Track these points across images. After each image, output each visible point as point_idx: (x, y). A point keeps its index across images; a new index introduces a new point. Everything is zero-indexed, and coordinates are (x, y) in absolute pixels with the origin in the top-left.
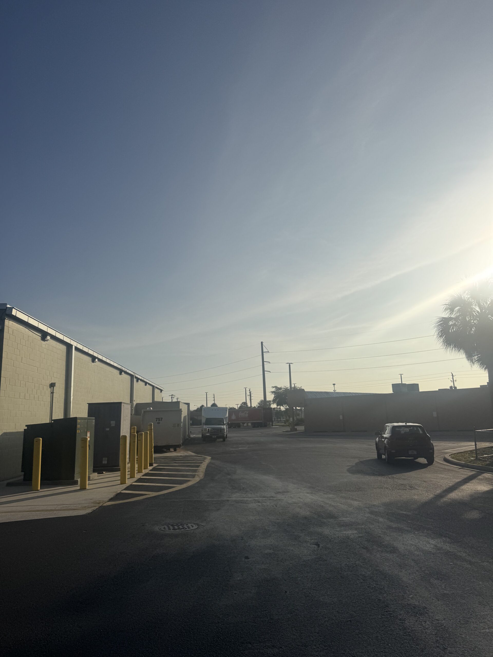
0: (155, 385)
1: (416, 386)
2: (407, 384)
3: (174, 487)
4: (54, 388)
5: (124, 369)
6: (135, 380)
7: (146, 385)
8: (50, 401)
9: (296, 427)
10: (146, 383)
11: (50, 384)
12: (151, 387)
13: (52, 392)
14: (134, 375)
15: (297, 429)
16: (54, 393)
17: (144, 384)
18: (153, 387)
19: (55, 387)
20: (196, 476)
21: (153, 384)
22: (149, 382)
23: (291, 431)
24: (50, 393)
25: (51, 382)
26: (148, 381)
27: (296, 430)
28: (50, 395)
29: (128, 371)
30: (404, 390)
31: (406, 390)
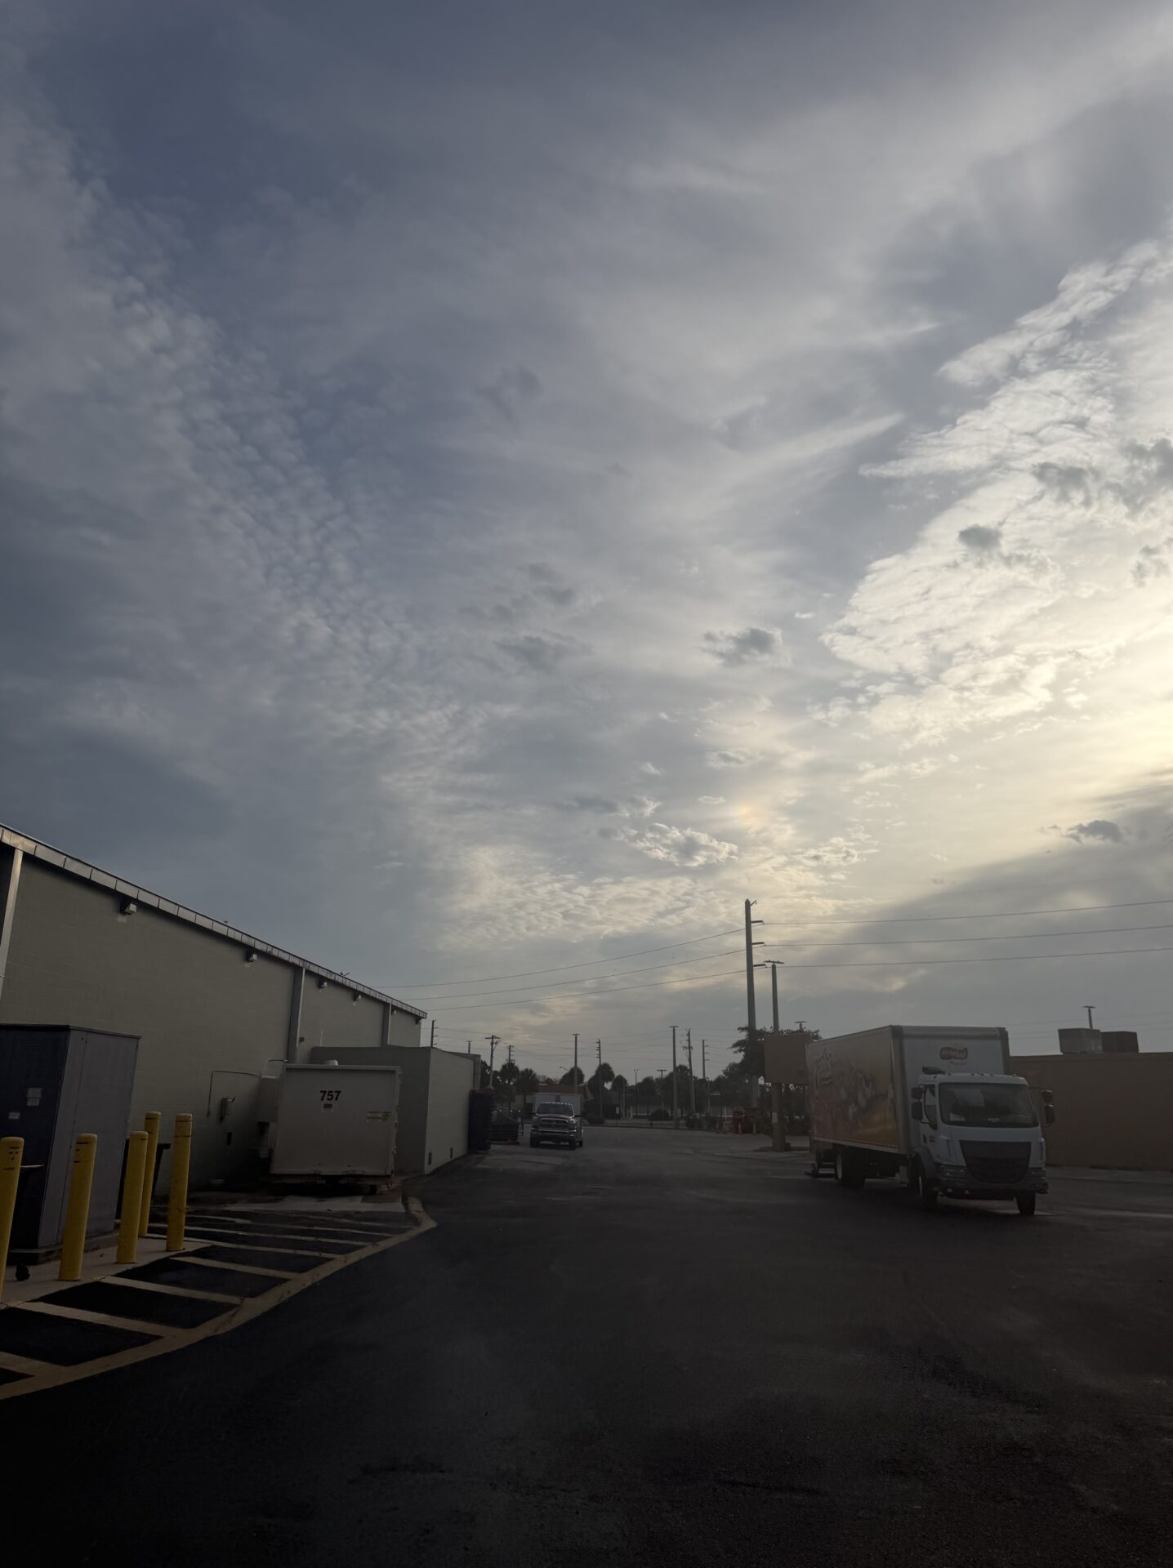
0: (389, 1001)
1: (1127, 1040)
2: (1102, 1031)
6: (307, 984)
7: (355, 998)
9: (789, 1140)
10: (356, 994)
14: (301, 965)
15: (792, 1145)
17: (348, 996)
18: (385, 1005)
21: (384, 999)
22: (367, 991)
23: (773, 1149)
26: (360, 989)
29: (275, 953)
30: (1093, 1048)
31: (1100, 1047)
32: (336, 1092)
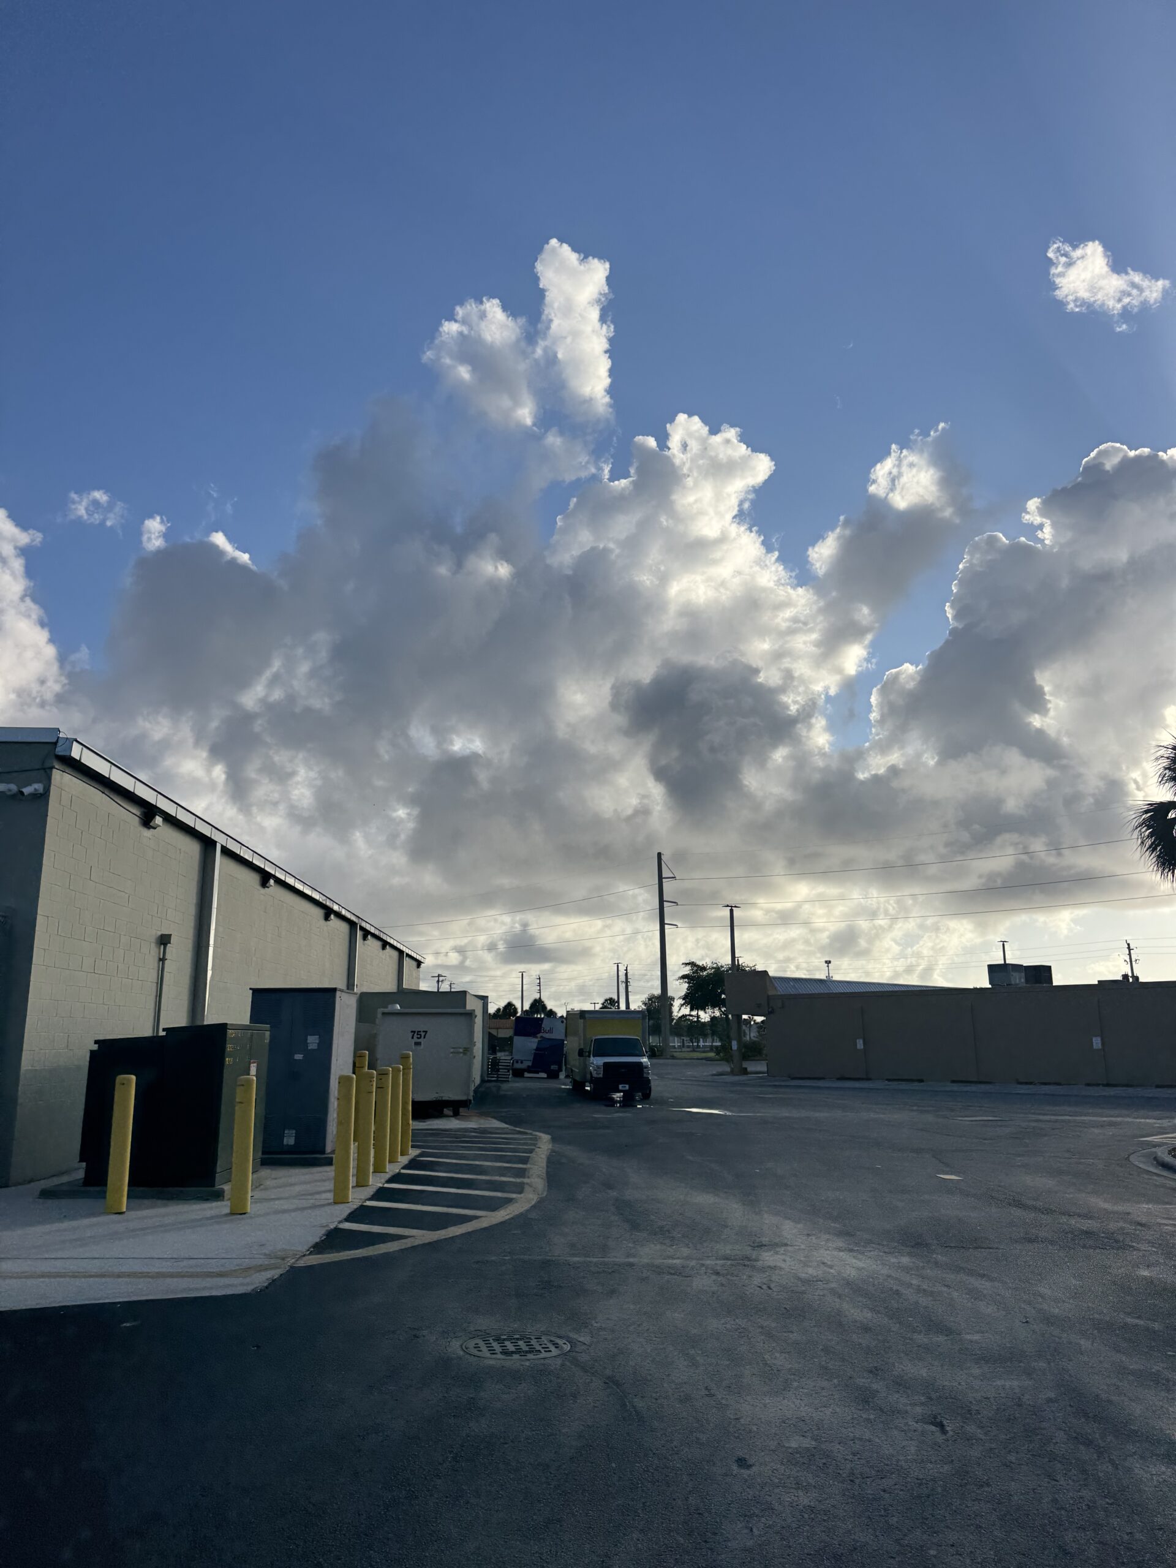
0: (404, 949)
1: (1042, 973)
2: (1025, 965)
3: (476, 1217)
4: (167, 947)
5: (336, 908)
6: (359, 934)
7: (384, 948)
8: (155, 981)
9: (745, 1064)
10: (385, 944)
11: (157, 936)
12: (396, 954)
13: (161, 957)
14: (357, 921)
15: (750, 1069)
16: (166, 959)
17: (379, 944)
18: (401, 952)
19: (169, 945)
20: (527, 1188)
21: (402, 947)
22: (392, 941)
23: (732, 1073)
24: (157, 959)
25: (159, 933)
26: (388, 939)
27: (745, 1072)
28: (156, 965)
29: (344, 912)
30: (1018, 981)
31: (1023, 980)
32: (424, 1032)
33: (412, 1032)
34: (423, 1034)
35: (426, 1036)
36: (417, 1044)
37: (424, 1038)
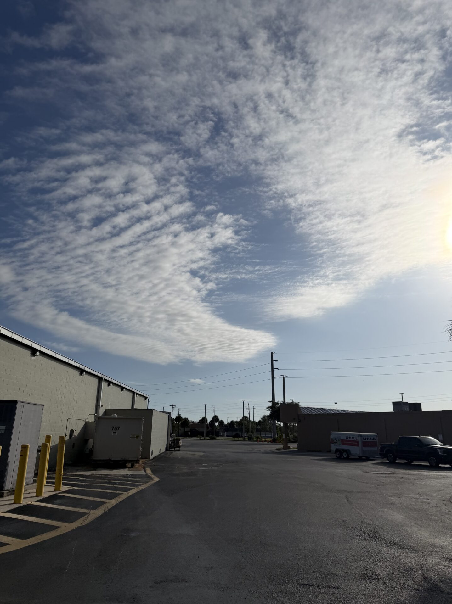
0: (135, 391)
1: (417, 406)
5: (86, 369)
6: (104, 384)
7: (122, 390)
9: (289, 445)
10: (122, 388)
12: (131, 394)
14: (102, 377)
17: (120, 389)
18: (134, 393)
21: (133, 390)
22: (127, 387)
23: (282, 448)
26: (124, 386)
27: (289, 448)
29: (92, 372)
30: (405, 410)
31: (408, 409)
32: (118, 427)
33: (112, 427)
34: (117, 428)
35: (119, 429)
36: (114, 433)
37: (118, 430)
